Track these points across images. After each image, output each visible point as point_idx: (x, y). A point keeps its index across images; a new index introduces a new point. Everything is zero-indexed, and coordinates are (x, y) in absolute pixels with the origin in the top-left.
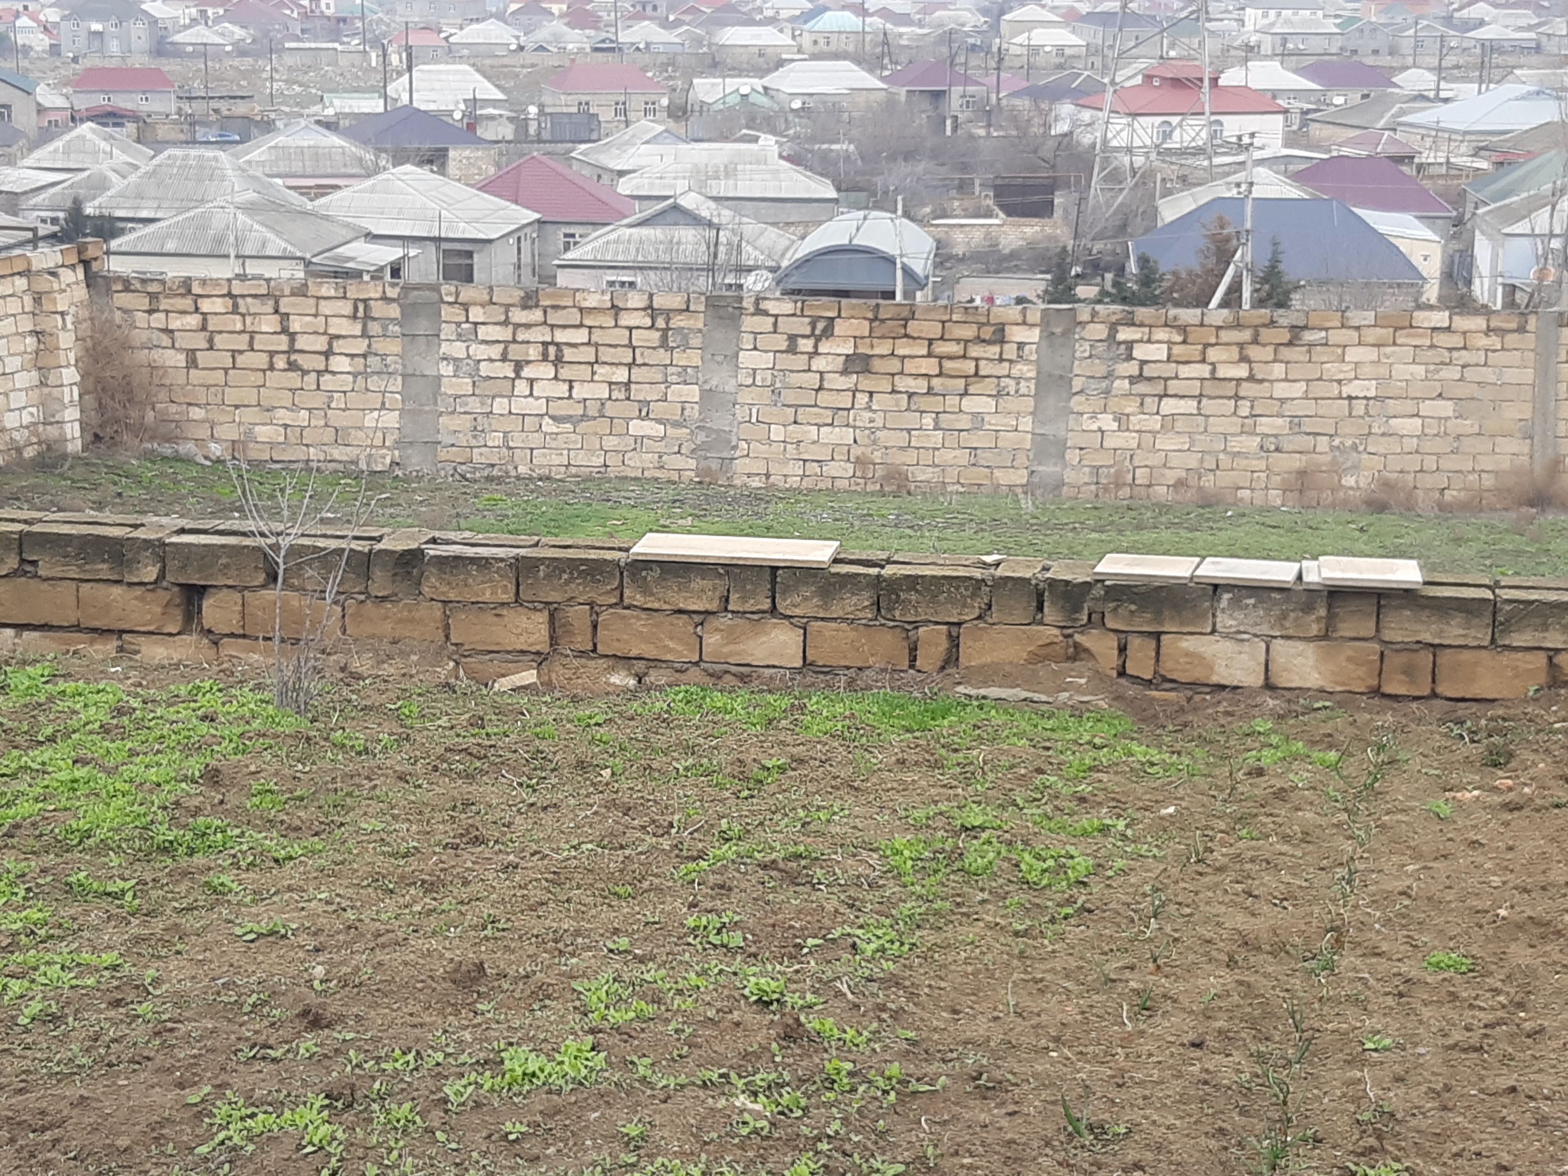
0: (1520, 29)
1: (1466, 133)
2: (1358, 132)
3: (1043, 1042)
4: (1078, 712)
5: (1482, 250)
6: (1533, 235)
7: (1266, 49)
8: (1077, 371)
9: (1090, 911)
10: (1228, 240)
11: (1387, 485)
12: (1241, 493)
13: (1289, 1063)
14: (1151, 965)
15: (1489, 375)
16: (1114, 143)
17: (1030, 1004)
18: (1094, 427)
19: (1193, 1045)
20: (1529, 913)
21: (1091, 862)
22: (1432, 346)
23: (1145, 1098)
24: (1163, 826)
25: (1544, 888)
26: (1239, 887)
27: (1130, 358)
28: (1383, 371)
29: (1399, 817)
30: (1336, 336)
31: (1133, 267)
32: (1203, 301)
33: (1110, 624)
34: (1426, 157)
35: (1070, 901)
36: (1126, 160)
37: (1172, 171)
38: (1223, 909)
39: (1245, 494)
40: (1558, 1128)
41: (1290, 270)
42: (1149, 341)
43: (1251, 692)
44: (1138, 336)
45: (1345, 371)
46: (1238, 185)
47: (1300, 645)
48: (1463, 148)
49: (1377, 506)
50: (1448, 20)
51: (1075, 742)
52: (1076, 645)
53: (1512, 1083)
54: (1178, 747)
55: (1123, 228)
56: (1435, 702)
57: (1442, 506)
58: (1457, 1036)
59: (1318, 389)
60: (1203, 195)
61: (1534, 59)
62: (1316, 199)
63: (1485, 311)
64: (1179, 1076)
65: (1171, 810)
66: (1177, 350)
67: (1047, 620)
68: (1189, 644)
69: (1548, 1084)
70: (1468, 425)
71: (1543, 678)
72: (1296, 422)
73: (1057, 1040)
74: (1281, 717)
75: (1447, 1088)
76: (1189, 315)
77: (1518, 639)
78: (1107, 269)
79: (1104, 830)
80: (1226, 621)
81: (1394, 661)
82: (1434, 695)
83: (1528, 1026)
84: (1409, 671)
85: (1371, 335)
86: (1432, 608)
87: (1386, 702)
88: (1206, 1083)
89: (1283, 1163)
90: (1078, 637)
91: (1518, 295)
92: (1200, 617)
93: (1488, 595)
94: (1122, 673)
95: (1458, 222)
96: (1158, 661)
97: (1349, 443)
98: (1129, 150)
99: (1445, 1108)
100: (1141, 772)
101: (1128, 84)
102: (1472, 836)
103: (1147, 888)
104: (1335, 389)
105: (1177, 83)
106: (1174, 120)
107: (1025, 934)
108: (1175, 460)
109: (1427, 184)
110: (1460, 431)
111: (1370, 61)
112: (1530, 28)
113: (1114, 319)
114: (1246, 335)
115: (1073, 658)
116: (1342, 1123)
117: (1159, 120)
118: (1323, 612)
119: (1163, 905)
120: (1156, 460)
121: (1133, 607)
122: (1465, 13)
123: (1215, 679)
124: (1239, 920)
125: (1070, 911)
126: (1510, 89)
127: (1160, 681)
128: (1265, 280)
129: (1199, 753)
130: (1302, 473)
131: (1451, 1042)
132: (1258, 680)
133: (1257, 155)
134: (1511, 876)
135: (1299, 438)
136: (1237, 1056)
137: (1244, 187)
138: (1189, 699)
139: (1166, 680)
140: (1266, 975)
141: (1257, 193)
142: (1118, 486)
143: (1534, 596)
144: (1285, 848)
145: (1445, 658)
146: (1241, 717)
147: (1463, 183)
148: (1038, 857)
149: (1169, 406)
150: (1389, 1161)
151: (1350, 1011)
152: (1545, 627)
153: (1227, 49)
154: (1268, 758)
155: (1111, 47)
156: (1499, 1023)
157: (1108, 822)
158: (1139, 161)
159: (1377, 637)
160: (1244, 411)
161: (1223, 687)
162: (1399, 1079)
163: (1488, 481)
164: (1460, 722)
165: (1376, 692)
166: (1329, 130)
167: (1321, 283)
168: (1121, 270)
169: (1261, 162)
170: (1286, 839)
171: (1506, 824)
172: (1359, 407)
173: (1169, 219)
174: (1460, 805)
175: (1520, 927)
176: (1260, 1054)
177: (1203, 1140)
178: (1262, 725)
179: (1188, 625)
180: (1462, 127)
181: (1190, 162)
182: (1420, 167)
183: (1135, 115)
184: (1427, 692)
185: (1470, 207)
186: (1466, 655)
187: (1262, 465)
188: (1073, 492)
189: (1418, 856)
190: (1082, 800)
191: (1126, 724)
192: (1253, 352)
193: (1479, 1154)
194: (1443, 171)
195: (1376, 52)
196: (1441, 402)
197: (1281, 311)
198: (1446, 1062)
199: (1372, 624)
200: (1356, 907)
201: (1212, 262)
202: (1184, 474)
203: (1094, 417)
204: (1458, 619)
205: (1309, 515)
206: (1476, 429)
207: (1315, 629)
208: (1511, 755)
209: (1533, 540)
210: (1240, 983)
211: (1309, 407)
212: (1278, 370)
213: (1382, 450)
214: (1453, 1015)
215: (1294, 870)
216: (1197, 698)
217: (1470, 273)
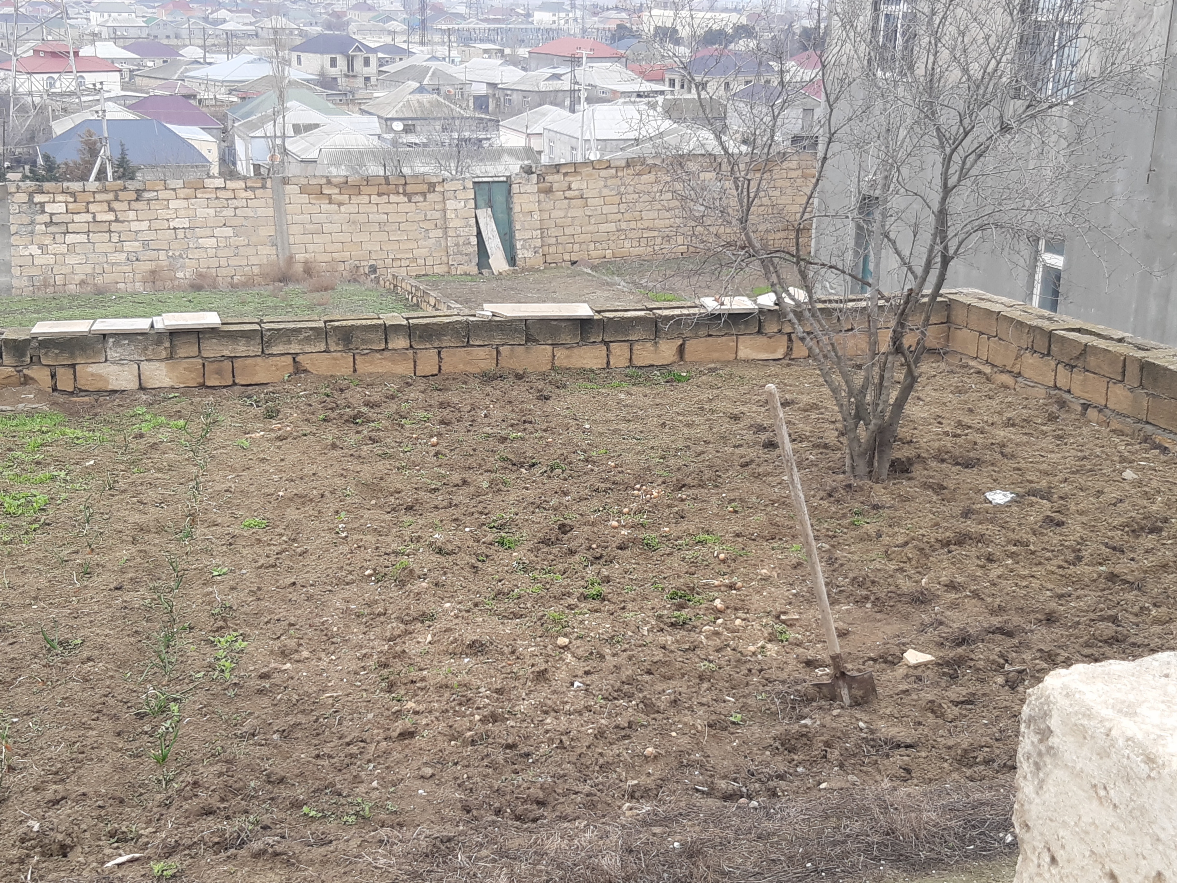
0: (245, 24)
1: (223, 82)
2: (163, 82)
3: (28, 601)
4: (30, 414)
5: (240, 146)
6: (266, 137)
7: (105, 35)
8: (11, 221)
9: (49, 524)
10: (95, 143)
11: (201, 275)
12: (119, 285)
13: (172, 590)
14: (88, 549)
15: (249, 212)
16: (21, 90)
17: (19, 581)
18: (27, 253)
19: (116, 589)
20: (295, 492)
21: (47, 497)
22: (217, 198)
23: (91, 622)
24: (87, 472)
25: (301, 478)
26: (135, 500)
27: (43, 212)
28: (191, 213)
29: (222, 451)
30: (162, 195)
31: (40, 161)
32: (84, 178)
33: (44, 362)
34: (203, 95)
35: (36, 521)
36: (29, 99)
37: (58, 106)
38: (127, 513)
39: (121, 286)
40: (318, 600)
41: (133, 160)
42: (54, 202)
43: (133, 392)
44: (47, 199)
45: (171, 213)
46: (97, 112)
47: (157, 364)
48: (223, 90)
49: (197, 288)
50: (206, 19)
51: (31, 431)
52: (25, 376)
53: (293, 580)
54: (93, 427)
55: (32, 139)
56: (235, 388)
57: (233, 286)
58: (262, 561)
59: (156, 225)
60: (78, 118)
61: (255, 41)
62: (142, 119)
63: (245, 178)
64: (110, 606)
65: (92, 462)
66: (70, 206)
67: (5, 363)
68: (92, 369)
69: (311, 578)
70: (241, 241)
71: (291, 370)
72: (145, 244)
73: (35, 598)
74: (151, 404)
75: (259, 589)
76: (76, 186)
77: (275, 350)
78: (26, 163)
79: (53, 478)
80: (112, 354)
81: (209, 367)
82: (234, 384)
83: (299, 550)
84: (219, 372)
85: (182, 193)
86: (228, 337)
87: (209, 390)
88: (126, 608)
89: (173, 643)
90: (25, 371)
91: (262, 170)
92: (97, 353)
93: (257, 327)
94: (55, 389)
95: (225, 131)
96: (75, 380)
97: (177, 253)
98: (30, 94)
99: (259, 599)
100: (72, 444)
101: (24, 55)
102: (262, 456)
103: (82, 507)
104: (166, 225)
105: (54, 54)
106: (56, 76)
107: (11, 542)
108: (78, 269)
109: (204, 110)
110: (237, 243)
111: (165, 42)
112: (251, 24)
113: (31, 190)
114: (111, 196)
115: (25, 383)
116: (203, 616)
117: (46, 76)
118: (167, 344)
119: (91, 515)
120: (66, 270)
121: (57, 351)
122: (215, 15)
123: (110, 387)
124: (137, 518)
125: (37, 526)
126: (243, 58)
127: (78, 391)
128: (120, 166)
129: (105, 429)
130: (153, 272)
131: (260, 564)
132: (134, 385)
133: (107, 95)
134: (284, 475)
135: (148, 253)
136: (142, 591)
137: (100, 114)
138: (97, 401)
139: (81, 391)
140: (154, 545)
141: (109, 116)
142: (46, 286)
143: (282, 326)
144: (160, 475)
145: (238, 363)
146: (128, 408)
147: (225, 109)
148: (14, 498)
149: (70, 238)
150: (232, 632)
151: (204, 557)
152: (289, 342)
153: (81, 36)
154: (145, 428)
155: (12, 34)
156: (285, 550)
157: (55, 473)
158: (37, 100)
159: (199, 355)
160: (115, 238)
161: (115, 392)
162: (232, 588)
163: (256, 270)
164: (250, 397)
165: (203, 385)
166: (146, 81)
167: (153, 167)
168: (34, 163)
169: (110, 99)
170: (159, 470)
171: (279, 447)
172: (180, 234)
173: (59, 133)
174: (254, 441)
175: (291, 500)
176: (155, 588)
177: (127, 639)
178: (140, 410)
179: (91, 358)
180: (221, 79)
181: (68, 100)
182: (200, 101)
183: (31, 73)
184: (231, 383)
185: (230, 122)
186: (249, 361)
187: (128, 269)
188: (19, 292)
189: (233, 470)
190: (38, 463)
191: (61, 417)
192: (116, 205)
193: (278, 620)
194: (213, 102)
195: (168, 37)
196: (224, 229)
197: (130, 182)
198: (258, 576)
199: (196, 349)
200: (201, 501)
201: (87, 157)
202: (84, 277)
203: (26, 247)
204: (243, 341)
205: (159, 295)
206: (246, 242)
207: (164, 354)
208: (278, 411)
209: (283, 300)
210: (141, 551)
211: (152, 235)
212: (132, 215)
213: (196, 257)
214: (259, 550)
215: (164, 487)
216: (101, 399)
217: (234, 158)
